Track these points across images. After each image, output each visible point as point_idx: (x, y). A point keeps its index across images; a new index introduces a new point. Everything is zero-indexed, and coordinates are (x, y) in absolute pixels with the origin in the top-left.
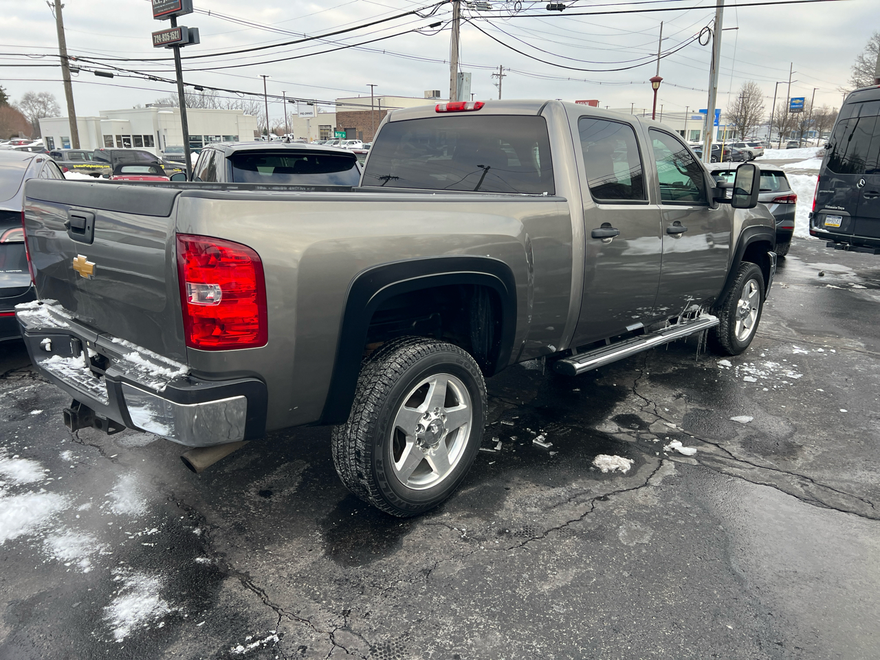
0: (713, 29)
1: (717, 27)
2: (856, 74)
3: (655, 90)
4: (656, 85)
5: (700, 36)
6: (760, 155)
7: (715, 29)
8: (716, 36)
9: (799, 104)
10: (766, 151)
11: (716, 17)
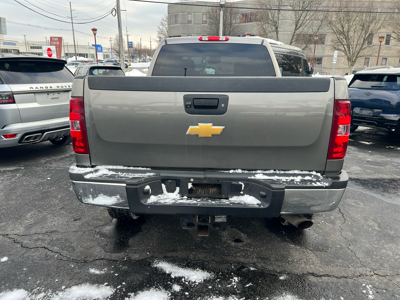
0: (116, 9)
1: (118, 9)
2: (158, 33)
3: (95, 34)
4: (95, 32)
5: (112, 12)
6: (130, 65)
7: (117, 10)
8: (118, 13)
9: (131, 44)
10: (132, 64)
11: (117, 4)
